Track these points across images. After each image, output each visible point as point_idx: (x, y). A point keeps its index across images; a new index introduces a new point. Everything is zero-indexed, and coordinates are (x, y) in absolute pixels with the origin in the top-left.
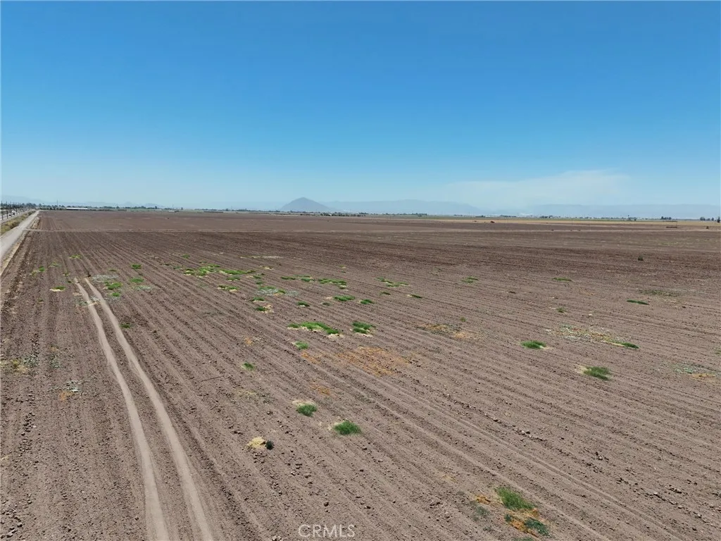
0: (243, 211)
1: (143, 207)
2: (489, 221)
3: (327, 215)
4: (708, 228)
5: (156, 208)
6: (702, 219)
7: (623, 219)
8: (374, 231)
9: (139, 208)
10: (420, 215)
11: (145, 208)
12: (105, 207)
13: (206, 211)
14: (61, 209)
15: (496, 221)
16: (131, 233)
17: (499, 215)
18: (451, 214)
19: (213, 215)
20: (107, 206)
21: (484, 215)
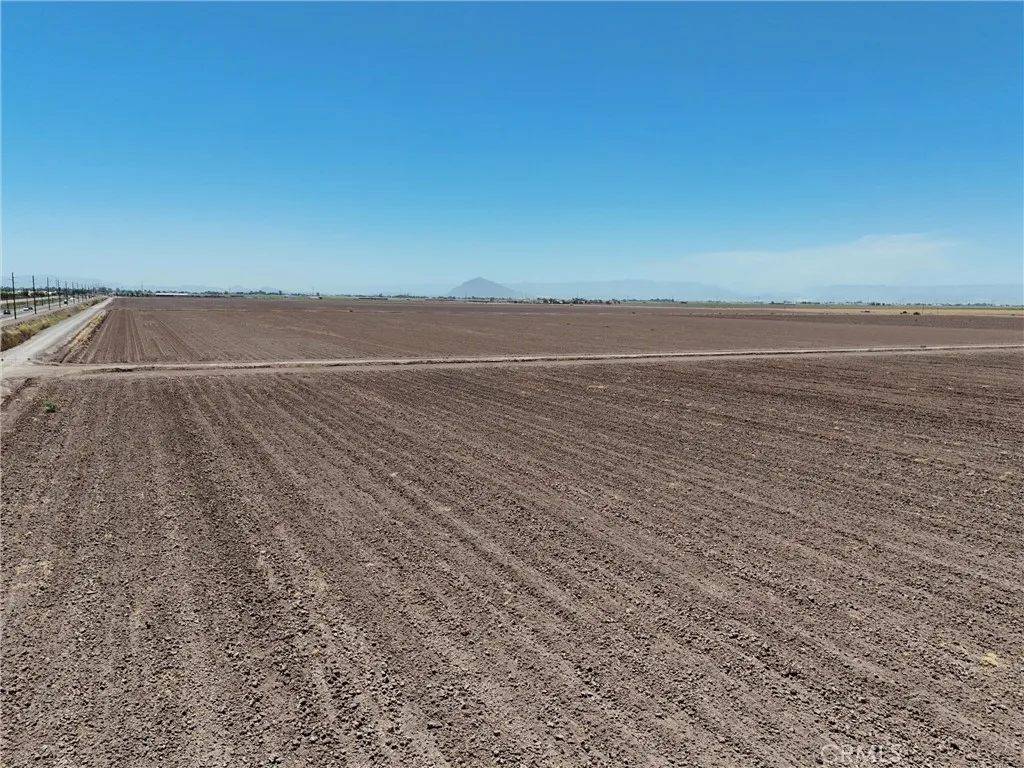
5: (281, 293)
9: (256, 293)
11: (264, 293)
14: (147, 296)
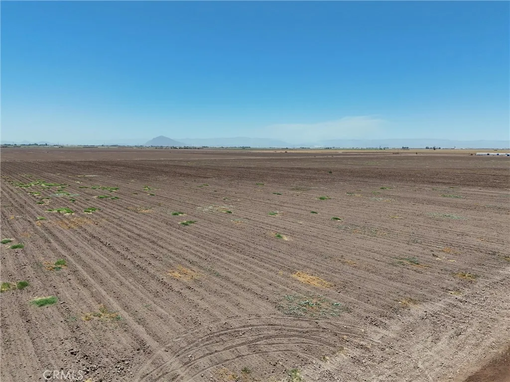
0: (115, 146)
1: (36, 144)
2: (284, 152)
3: (175, 148)
4: (417, 153)
5: (46, 145)
6: (427, 148)
7: (376, 149)
8: (192, 159)
10: (244, 148)
11: (37, 145)
12: (5, 145)
13: (85, 147)
15: (288, 152)
16: (8, 163)
17: (299, 147)
18: (267, 146)
19: (86, 149)
20: (7, 143)
21: (288, 147)
